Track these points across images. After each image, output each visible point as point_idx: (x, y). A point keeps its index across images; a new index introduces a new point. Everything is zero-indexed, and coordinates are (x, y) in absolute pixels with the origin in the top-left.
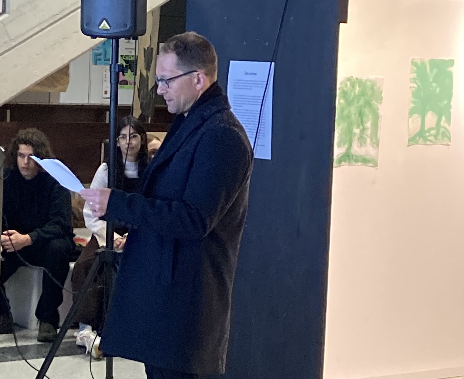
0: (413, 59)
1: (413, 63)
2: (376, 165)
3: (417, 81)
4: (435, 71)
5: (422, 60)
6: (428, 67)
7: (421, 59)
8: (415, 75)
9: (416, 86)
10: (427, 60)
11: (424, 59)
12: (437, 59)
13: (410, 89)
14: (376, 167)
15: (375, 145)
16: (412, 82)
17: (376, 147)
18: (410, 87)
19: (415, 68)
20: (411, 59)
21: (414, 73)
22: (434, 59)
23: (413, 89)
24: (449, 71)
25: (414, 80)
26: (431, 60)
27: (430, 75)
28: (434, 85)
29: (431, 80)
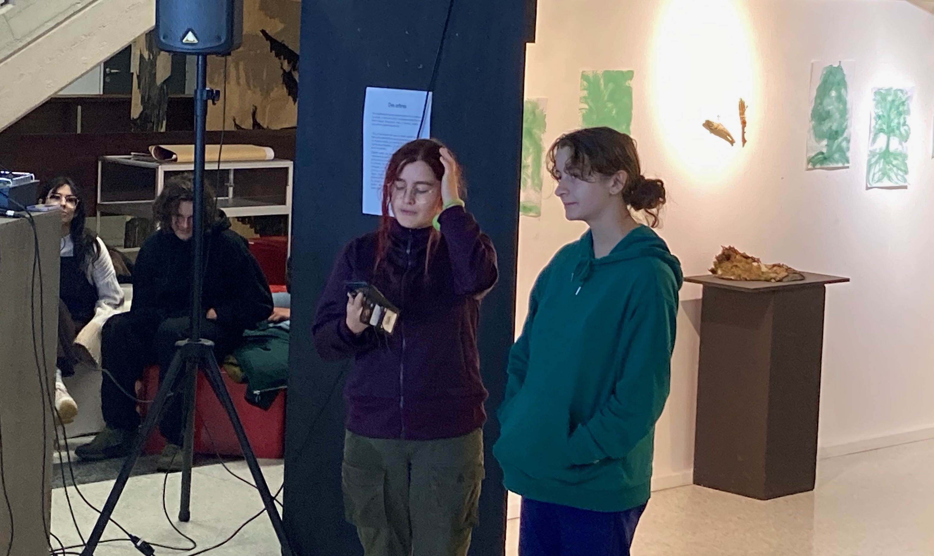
0: (583, 72)
1: (584, 77)
2: (538, 215)
3: (589, 101)
4: (611, 86)
5: (595, 72)
6: (602, 81)
7: (593, 71)
8: (585, 93)
9: (586, 107)
10: (600, 72)
11: (597, 71)
12: (613, 71)
13: (579, 111)
14: (539, 218)
15: (537, 188)
16: (582, 102)
17: (539, 190)
18: (580, 109)
19: (585, 83)
20: (581, 71)
21: (584, 89)
22: (609, 71)
23: (584, 111)
24: (628, 85)
25: (584, 100)
26: (606, 72)
27: (605, 91)
28: (610, 105)
29: (606, 98)
